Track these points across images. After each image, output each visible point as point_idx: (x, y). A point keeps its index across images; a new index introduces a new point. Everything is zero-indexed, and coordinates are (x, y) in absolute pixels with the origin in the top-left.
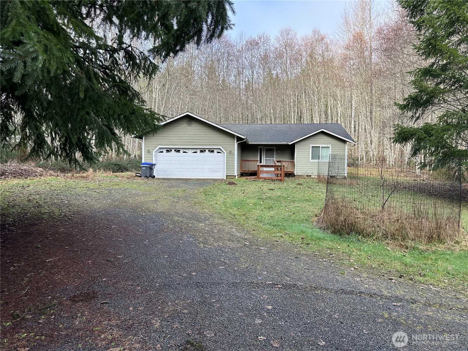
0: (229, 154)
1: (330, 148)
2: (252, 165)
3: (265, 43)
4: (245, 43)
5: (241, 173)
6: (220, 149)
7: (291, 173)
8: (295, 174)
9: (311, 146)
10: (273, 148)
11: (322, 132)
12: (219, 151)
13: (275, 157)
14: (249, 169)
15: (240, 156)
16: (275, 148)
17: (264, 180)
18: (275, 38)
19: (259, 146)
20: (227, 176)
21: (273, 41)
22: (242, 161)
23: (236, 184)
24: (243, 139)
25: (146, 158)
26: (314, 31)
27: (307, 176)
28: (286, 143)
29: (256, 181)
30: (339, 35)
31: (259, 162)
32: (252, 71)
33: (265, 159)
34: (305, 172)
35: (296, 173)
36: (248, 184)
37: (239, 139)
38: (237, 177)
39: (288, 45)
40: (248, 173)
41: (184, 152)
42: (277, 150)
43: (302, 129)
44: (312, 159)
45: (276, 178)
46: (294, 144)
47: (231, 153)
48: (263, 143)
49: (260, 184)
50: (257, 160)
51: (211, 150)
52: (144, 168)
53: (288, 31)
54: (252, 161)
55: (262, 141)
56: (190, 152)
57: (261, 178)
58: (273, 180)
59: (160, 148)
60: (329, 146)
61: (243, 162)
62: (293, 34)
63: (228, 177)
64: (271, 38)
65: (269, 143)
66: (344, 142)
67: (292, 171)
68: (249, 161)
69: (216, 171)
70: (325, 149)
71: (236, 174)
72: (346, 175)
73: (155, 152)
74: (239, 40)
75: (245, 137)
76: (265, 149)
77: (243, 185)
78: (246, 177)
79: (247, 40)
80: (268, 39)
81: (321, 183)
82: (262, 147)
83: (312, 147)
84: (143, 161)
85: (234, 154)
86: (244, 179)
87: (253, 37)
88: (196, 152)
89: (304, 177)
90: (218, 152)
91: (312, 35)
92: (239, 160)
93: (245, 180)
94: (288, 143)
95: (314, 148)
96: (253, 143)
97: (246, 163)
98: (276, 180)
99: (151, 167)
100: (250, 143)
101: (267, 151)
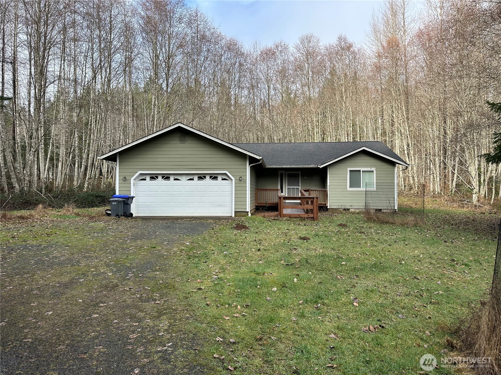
0: (238, 181)
1: (375, 172)
2: (271, 196)
3: (282, 53)
4: (259, 53)
5: (256, 206)
6: (226, 174)
7: (323, 205)
8: (328, 208)
9: (349, 169)
10: (297, 172)
11: (364, 152)
12: (224, 177)
13: (300, 185)
14: (267, 200)
15: (254, 184)
16: (300, 173)
17: (289, 219)
18: (294, 46)
19: (279, 171)
20: (236, 212)
21: (292, 49)
22: (257, 190)
23: (248, 228)
24: (258, 160)
25: (122, 189)
26: (340, 38)
27: (345, 209)
28: (316, 166)
29: (277, 220)
30: (368, 44)
31: (280, 191)
32: (268, 86)
33: (287, 187)
34: (341, 204)
35: (330, 206)
36: (266, 227)
37: (252, 160)
38: (250, 215)
39: (310, 55)
40: (265, 206)
41: (175, 180)
42: (303, 176)
43: (335, 148)
44: (350, 187)
45: (306, 216)
46: (326, 168)
47: (241, 180)
48: (284, 166)
49: (284, 226)
50: (276, 188)
51: (214, 176)
52: (115, 203)
53: (310, 38)
54: (270, 190)
55: (284, 164)
56: (184, 179)
57: (285, 216)
58: (302, 219)
59: (141, 174)
60: (373, 169)
61: (259, 192)
62: (315, 41)
63: (238, 214)
64: (290, 46)
65: (293, 166)
66: (393, 164)
67: (324, 203)
68: (266, 190)
69: (220, 206)
70: (367, 174)
71: (248, 209)
72: (396, 208)
73: (135, 179)
74: (252, 49)
75: (261, 158)
76: (287, 174)
77: (258, 228)
78: (262, 214)
79: (262, 49)
80: (286, 48)
81: (371, 222)
82: (283, 172)
83: (350, 171)
84: (117, 193)
85: (246, 181)
86: (259, 217)
87: (269, 46)
88: (193, 179)
89: (340, 211)
90: (223, 179)
91: (338, 42)
92: (254, 189)
93: (262, 219)
94: (319, 166)
95: (352, 173)
96: (272, 167)
97: (263, 193)
98: (307, 218)
99: (127, 201)
100: (268, 167)
101: (290, 177)
